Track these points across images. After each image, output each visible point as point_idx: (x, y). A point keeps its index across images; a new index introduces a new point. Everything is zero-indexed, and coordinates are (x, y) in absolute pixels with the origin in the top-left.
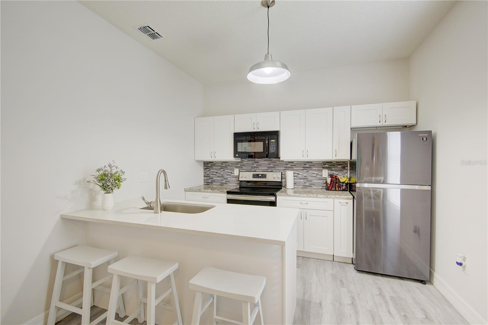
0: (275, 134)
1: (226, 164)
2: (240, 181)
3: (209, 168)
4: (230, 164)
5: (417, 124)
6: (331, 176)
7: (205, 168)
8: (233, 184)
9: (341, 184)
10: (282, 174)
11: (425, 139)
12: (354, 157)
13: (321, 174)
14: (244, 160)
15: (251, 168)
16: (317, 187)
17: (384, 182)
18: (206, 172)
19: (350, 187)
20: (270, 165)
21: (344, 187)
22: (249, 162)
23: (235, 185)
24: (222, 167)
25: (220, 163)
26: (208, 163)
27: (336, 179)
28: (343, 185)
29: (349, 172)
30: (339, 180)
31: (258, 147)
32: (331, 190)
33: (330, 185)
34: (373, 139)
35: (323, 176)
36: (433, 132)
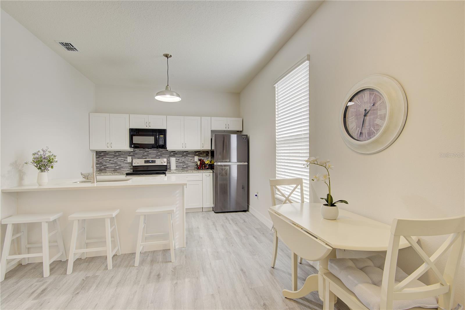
0: (163, 132)
1: (120, 153)
2: (133, 166)
3: (101, 156)
4: (123, 153)
5: (243, 130)
6: (200, 160)
7: (97, 156)
8: (126, 169)
9: (206, 165)
10: (167, 160)
11: (245, 139)
12: (213, 148)
13: (194, 159)
14: (136, 150)
15: (142, 156)
16: (191, 168)
17: (230, 162)
18: (98, 160)
19: (211, 167)
20: (158, 154)
21: (207, 167)
22: (141, 152)
23: (128, 169)
24: (115, 156)
25: (113, 152)
26: (101, 152)
27: (203, 162)
28: (207, 166)
29: (210, 158)
30: (205, 162)
31: (150, 140)
32: (200, 169)
33: (199, 166)
34: (224, 138)
35: (195, 161)
36: (248, 136)
